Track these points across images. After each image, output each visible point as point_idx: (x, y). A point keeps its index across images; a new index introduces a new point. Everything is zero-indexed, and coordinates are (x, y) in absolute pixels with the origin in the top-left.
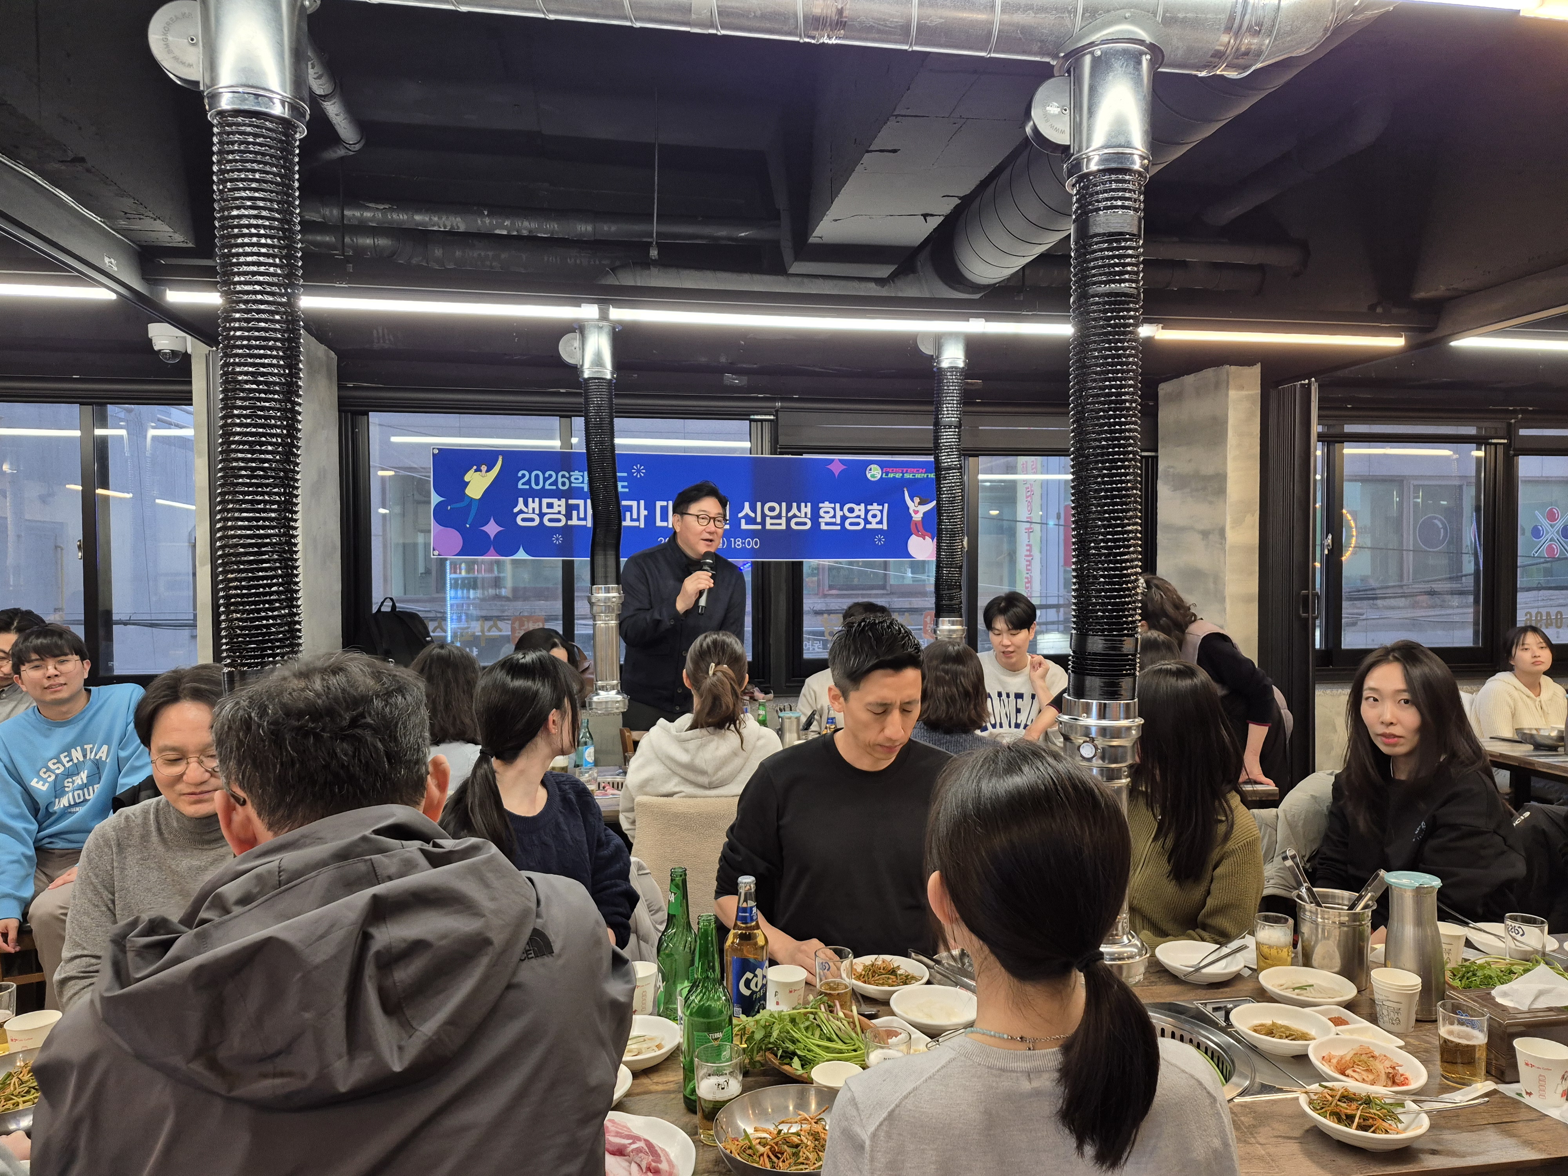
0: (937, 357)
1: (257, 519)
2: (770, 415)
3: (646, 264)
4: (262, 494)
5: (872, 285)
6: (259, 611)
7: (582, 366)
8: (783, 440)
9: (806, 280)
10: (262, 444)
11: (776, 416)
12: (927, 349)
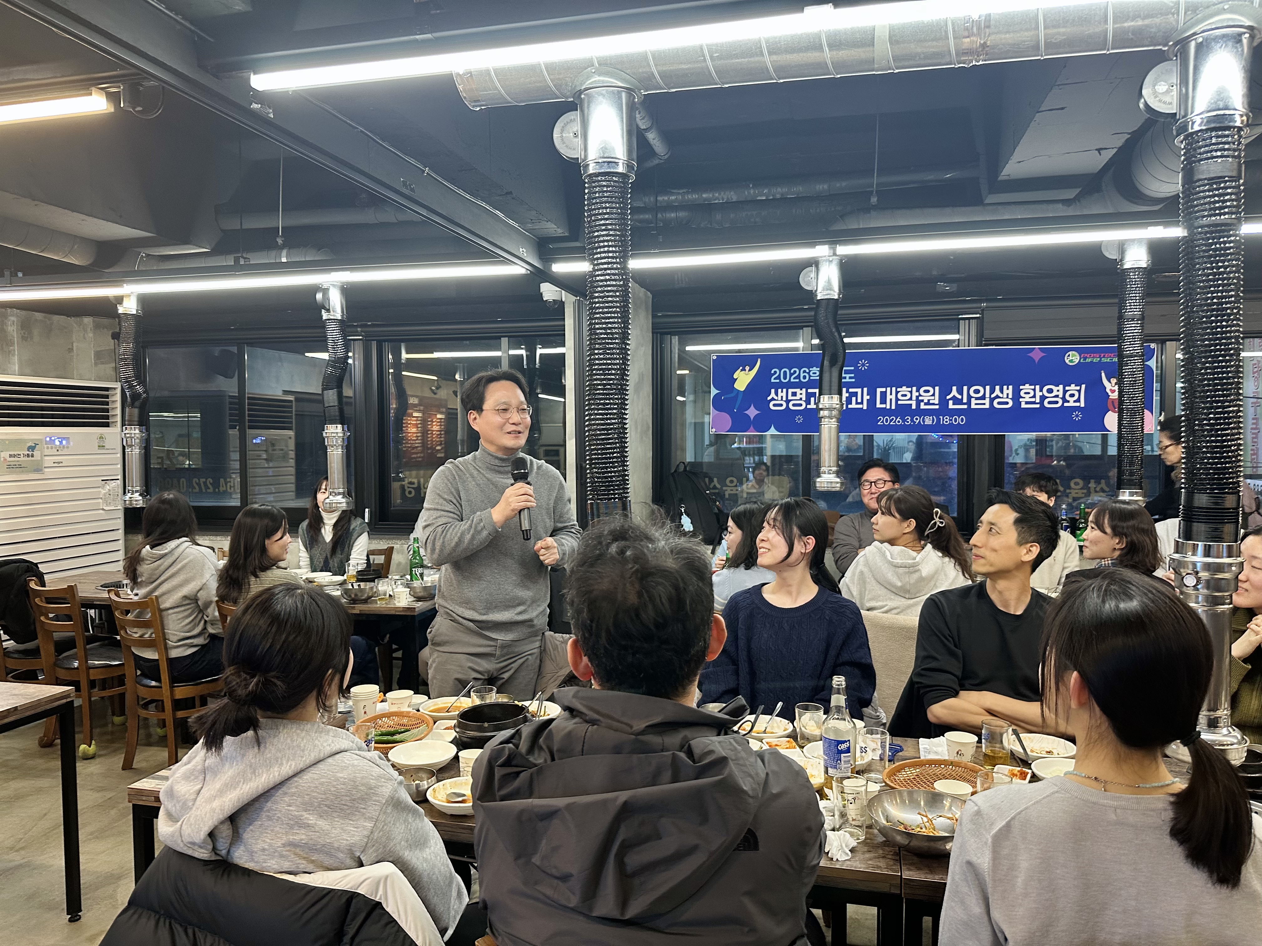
0: (1121, 260)
1: (607, 414)
2: (976, 314)
3: (867, 209)
4: (609, 399)
5: (1060, 206)
6: (607, 468)
7: (816, 291)
8: (987, 334)
9: (999, 207)
10: (609, 370)
11: (982, 314)
12: (1112, 255)
